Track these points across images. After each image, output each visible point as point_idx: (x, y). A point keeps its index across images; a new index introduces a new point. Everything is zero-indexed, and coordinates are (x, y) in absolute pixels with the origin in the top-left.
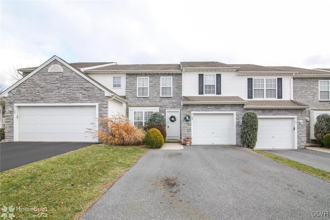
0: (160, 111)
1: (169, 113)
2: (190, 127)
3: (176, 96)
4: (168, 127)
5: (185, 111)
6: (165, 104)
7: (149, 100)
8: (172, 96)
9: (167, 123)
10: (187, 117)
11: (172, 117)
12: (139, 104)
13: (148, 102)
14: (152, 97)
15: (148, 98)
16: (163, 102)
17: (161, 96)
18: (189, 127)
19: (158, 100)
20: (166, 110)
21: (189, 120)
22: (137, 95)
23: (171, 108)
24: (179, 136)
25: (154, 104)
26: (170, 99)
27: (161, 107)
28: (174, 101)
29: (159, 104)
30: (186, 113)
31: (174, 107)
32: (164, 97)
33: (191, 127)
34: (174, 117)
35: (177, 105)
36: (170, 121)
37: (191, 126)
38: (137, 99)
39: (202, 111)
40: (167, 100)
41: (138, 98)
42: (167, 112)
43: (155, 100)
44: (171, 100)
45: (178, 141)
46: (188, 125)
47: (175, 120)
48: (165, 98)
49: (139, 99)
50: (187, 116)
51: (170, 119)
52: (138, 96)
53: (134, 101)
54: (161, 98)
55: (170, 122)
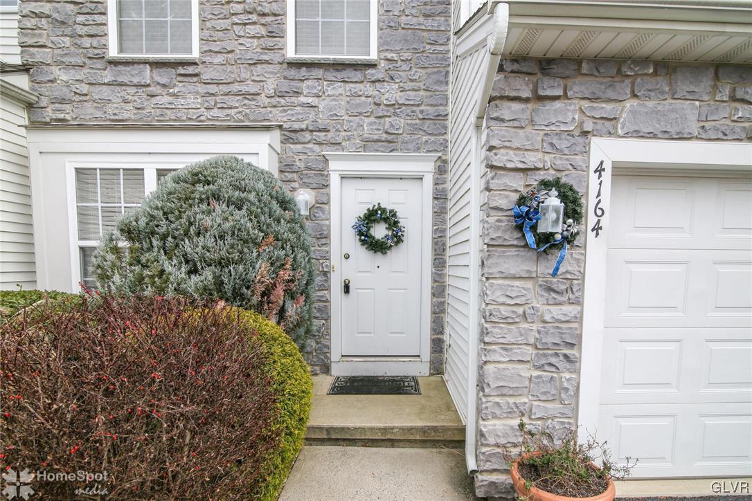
0: (281, 171)
1: (351, 186)
2: (571, 310)
3: (406, 56)
4: (347, 289)
5: (519, 139)
6: (323, 120)
7: (202, 89)
8: (373, 55)
9: (335, 259)
10: (553, 201)
11: (372, 216)
12: (128, 113)
13: (191, 101)
14: (219, 59)
15: (190, 70)
16: (309, 100)
17: (291, 54)
18: (555, 312)
19: (271, 85)
20: (333, 165)
21: (569, 239)
22: (105, 47)
23: (365, 148)
24: (426, 355)
25: (238, 110)
26: (357, 76)
27: (290, 135)
28: (391, 93)
29: (277, 116)
30: (532, 159)
31: (390, 143)
32: (310, 65)
33: (579, 319)
34: (390, 219)
35: (414, 130)
36: (363, 242)
37: (579, 302)
38: (108, 76)
39: (703, 135)
40: (340, 89)
41: (114, 63)
42: (334, 180)
43: (244, 88)
44: (369, 89)
45: (424, 430)
46: (550, 289)
47: (398, 239)
48: (319, 73)
49: (126, 75)
50: (546, 185)
51: (360, 233)
52: (113, 52)
53: (84, 88)
54: (293, 73)
55: (361, 254)
